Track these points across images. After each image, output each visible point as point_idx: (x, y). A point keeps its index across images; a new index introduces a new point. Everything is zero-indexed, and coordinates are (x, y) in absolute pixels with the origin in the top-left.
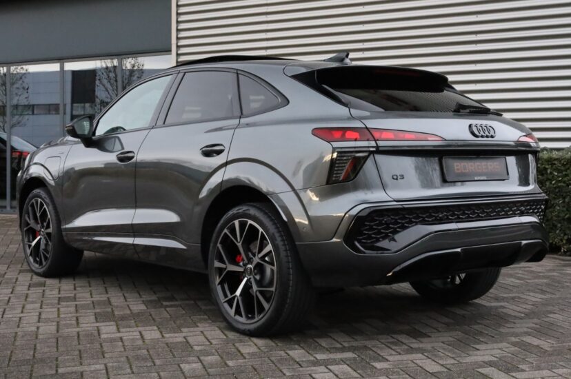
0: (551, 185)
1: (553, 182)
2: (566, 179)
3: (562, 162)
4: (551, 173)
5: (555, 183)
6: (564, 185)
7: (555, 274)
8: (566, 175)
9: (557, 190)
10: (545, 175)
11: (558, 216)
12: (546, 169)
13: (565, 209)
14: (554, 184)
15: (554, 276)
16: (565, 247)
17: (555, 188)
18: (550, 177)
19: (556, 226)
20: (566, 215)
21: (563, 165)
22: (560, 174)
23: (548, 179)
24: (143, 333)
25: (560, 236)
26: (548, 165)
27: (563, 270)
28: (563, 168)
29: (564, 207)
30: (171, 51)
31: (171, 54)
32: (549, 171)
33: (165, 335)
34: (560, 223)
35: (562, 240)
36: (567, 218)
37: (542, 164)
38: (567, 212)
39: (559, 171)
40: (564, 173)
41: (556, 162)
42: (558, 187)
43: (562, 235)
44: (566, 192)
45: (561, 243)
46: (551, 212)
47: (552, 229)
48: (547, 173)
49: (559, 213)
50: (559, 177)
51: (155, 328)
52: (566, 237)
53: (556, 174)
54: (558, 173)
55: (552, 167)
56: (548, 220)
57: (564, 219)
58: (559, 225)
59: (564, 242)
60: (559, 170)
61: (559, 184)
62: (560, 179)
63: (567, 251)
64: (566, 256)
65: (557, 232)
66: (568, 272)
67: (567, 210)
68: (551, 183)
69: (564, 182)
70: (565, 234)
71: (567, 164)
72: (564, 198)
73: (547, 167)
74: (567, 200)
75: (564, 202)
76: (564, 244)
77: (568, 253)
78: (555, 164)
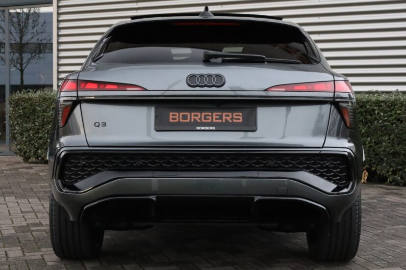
0: (379, 124)
1: (380, 122)
2: (391, 119)
3: (388, 104)
4: (378, 114)
5: (382, 122)
6: (389, 124)
7: (375, 201)
8: (391, 116)
9: (383, 129)
10: (374, 116)
11: (384, 151)
12: (374, 110)
13: (390, 145)
14: (380, 123)
15: (373, 202)
16: (391, 178)
17: (382, 127)
18: (377, 117)
19: (383, 160)
20: (391, 150)
21: (389, 107)
22: (386, 115)
23: (376, 119)
24: (8, 252)
25: (386, 168)
26: (376, 106)
27: (383, 197)
28: (388, 109)
29: (389, 143)
30: (52, 3)
31: (52, 6)
32: (376, 112)
33: (26, 254)
34: (387, 157)
35: (388, 172)
36: (392, 153)
37: (371, 106)
38: (391, 147)
39: (385, 112)
40: (389, 113)
41: (382, 104)
42: (385, 126)
43: (388, 167)
44: (391, 130)
45: (387, 175)
46: (379, 147)
47: (380, 162)
48: (375, 114)
49: (385, 148)
50: (385, 117)
51: (19, 248)
52: (391, 169)
53: (382, 114)
54: (384, 114)
55: (379, 108)
56: (376, 154)
57: (389, 154)
58: (385, 159)
59: (390, 173)
60: (385, 110)
61: (385, 123)
62: (386, 118)
63: (393, 181)
64: (392, 185)
65: (384, 165)
66: (387, 199)
67: (392, 146)
68: (378, 122)
69: (389, 122)
70: (391, 167)
71: (391, 106)
72: (390, 135)
73: (375, 108)
74: (392, 137)
75: (389, 139)
76: (390, 175)
77: (394, 183)
78: (382, 106)
